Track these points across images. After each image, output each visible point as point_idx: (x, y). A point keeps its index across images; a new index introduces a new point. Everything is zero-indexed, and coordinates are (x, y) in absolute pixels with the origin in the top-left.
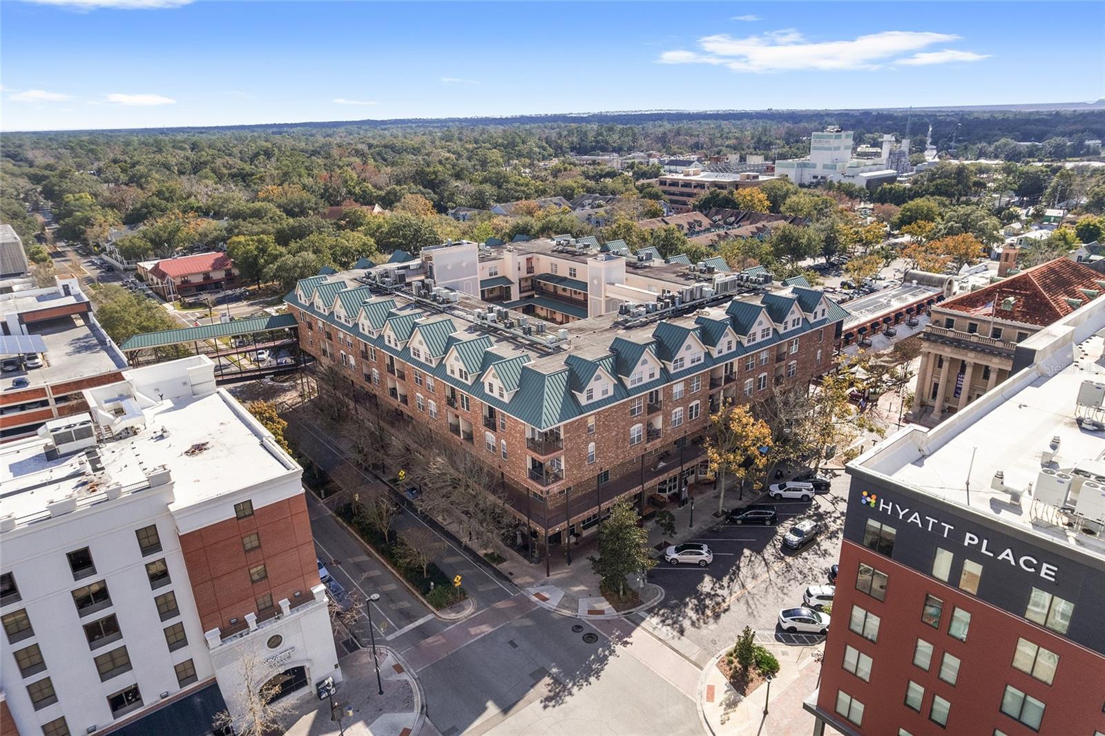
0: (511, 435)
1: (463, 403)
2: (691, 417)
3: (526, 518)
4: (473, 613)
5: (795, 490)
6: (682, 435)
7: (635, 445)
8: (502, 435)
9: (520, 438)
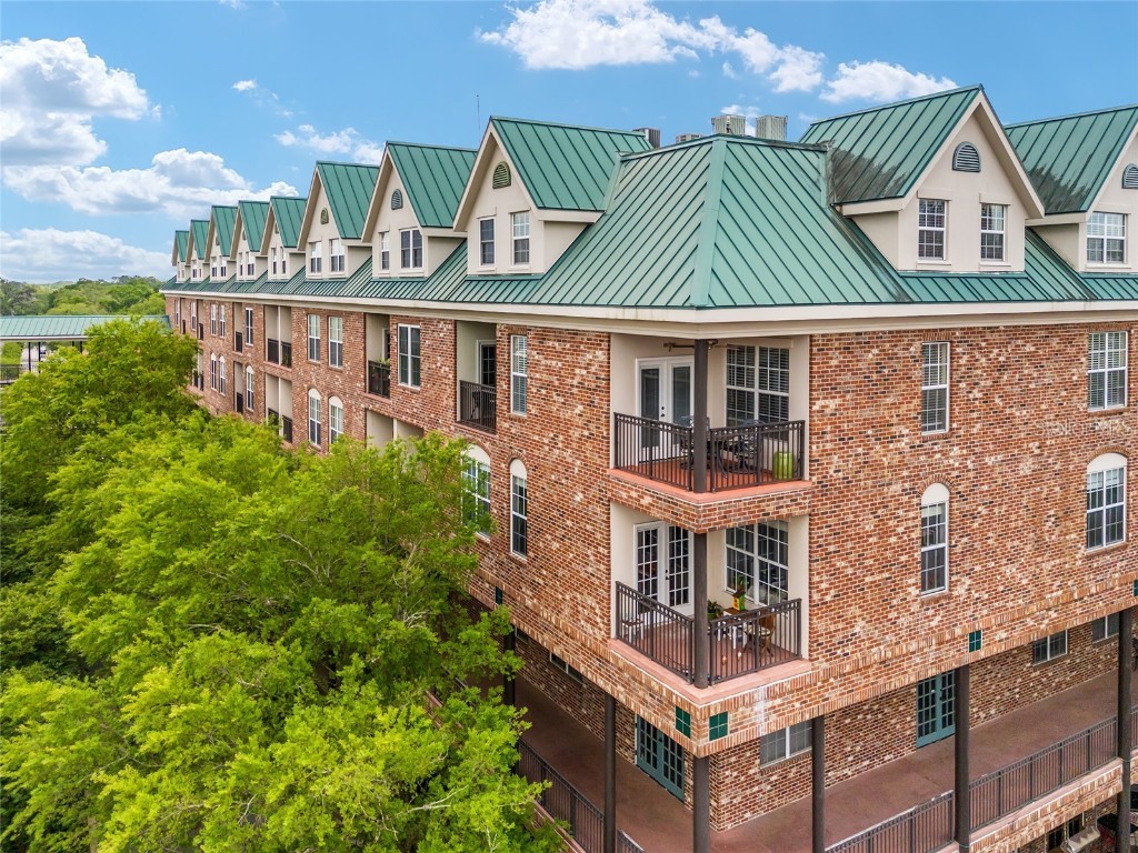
0: (547, 420)
1: (404, 360)
7: (1106, 552)
8: (513, 437)
9: (586, 426)
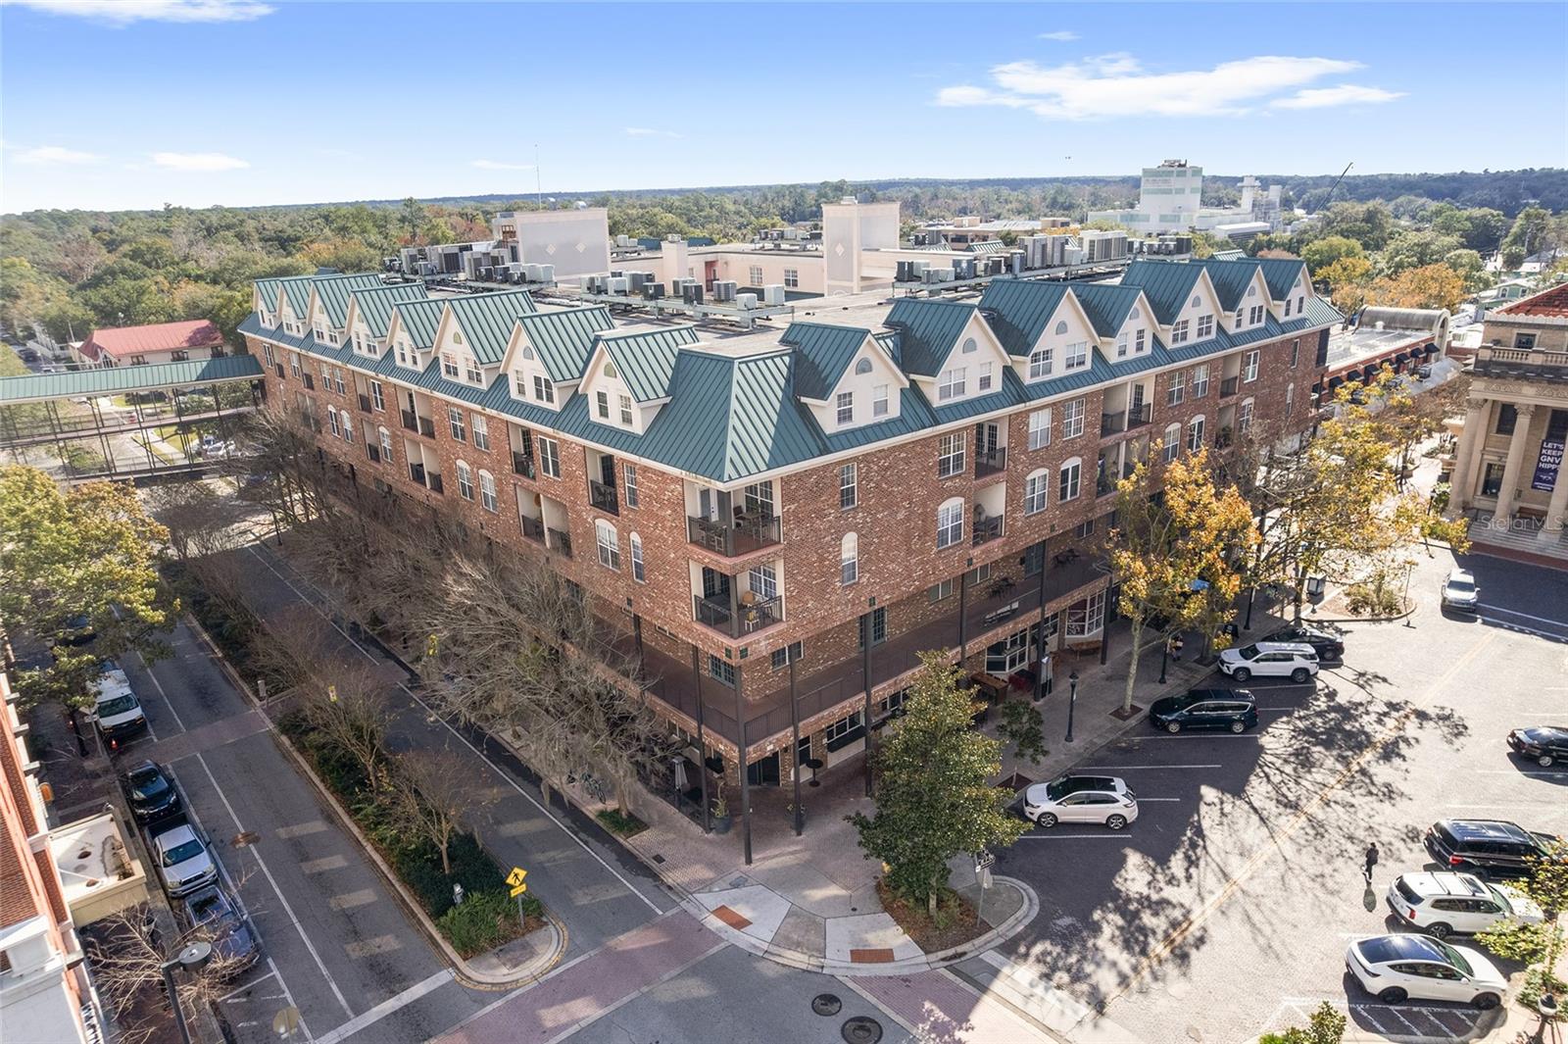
0: (652, 515)
1: (545, 460)
2: (1063, 496)
3: (694, 724)
4: (555, 967)
5: (1274, 658)
6: (1046, 534)
8: (630, 520)
9: (673, 521)
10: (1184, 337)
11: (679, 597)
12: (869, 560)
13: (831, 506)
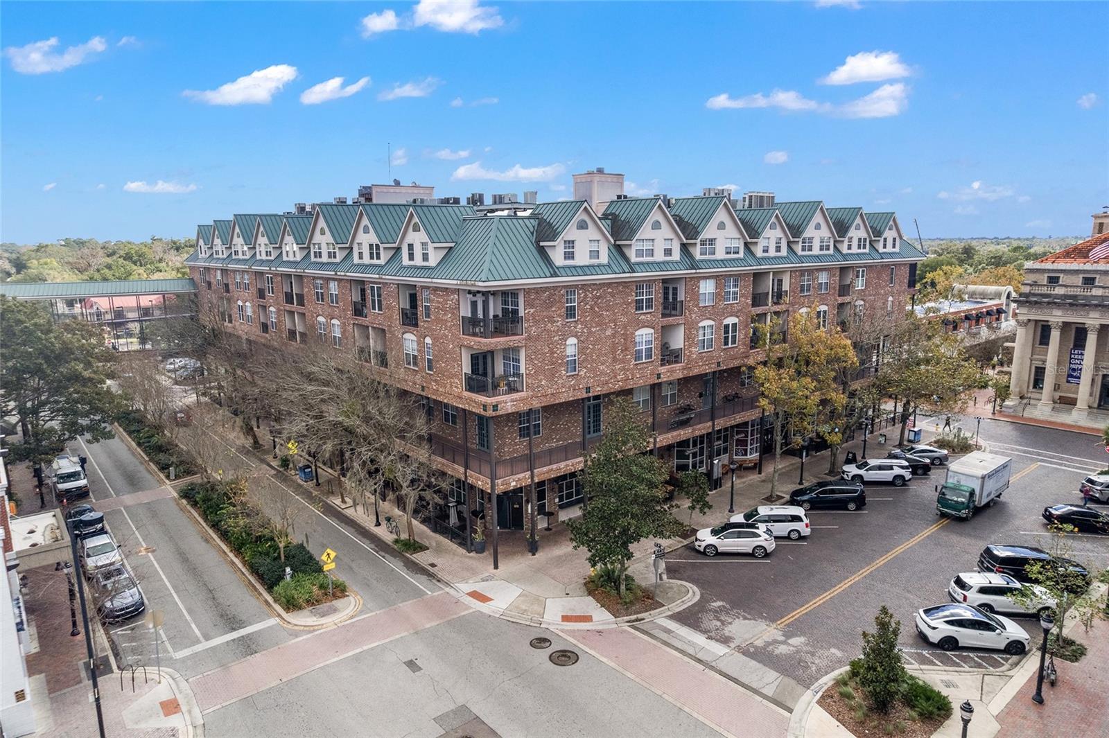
0: (439, 320)
1: (373, 301)
2: (726, 343)
3: (462, 470)
5: (880, 468)
6: (714, 368)
7: (643, 363)
8: (425, 328)
9: (452, 321)
10: (810, 249)
11: (455, 376)
12: (585, 360)
13: (560, 316)
